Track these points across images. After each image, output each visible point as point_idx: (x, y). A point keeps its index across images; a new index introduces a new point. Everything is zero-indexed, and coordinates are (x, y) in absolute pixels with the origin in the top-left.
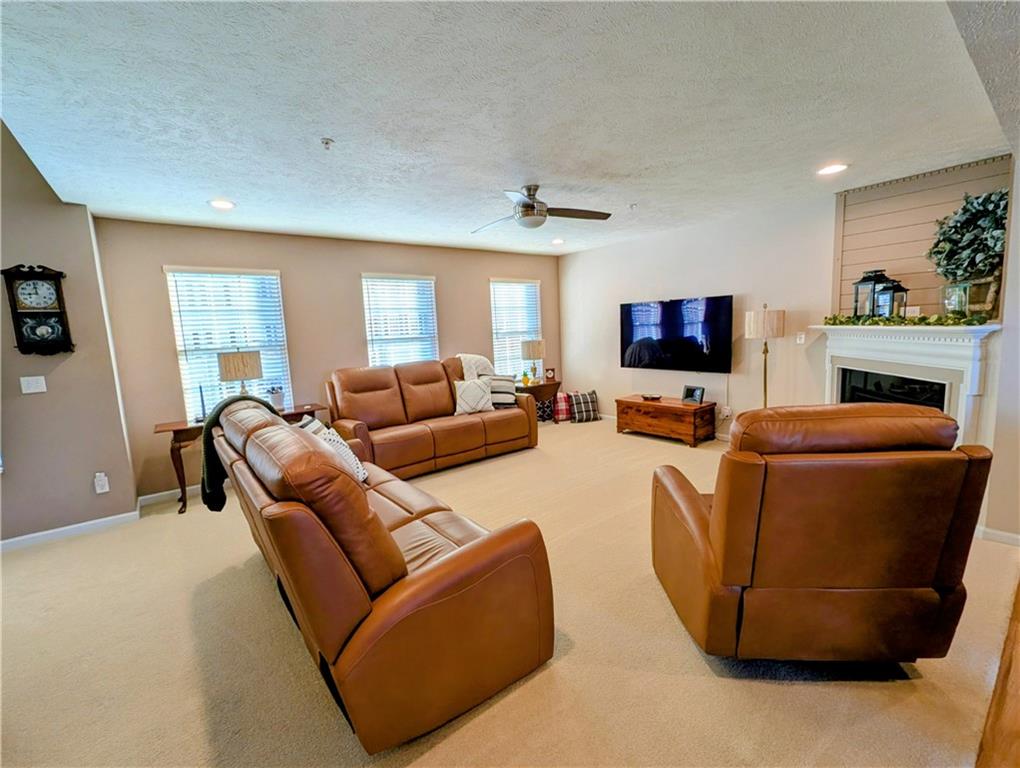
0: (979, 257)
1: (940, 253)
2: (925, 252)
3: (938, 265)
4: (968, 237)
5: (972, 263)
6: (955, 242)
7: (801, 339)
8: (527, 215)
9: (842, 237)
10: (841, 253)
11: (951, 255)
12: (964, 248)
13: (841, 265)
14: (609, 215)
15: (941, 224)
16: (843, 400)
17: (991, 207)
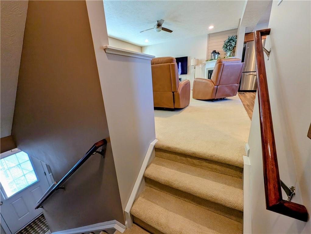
0: (231, 47)
1: (224, 47)
2: (222, 47)
3: (224, 49)
4: (229, 44)
5: (230, 49)
6: (227, 45)
7: (201, 66)
8: (158, 28)
9: (208, 43)
10: (208, 47)
11: (226, 47)
12: (228, 46)
13: (208, 50)
14: (172, 31)
15: (224, 41)
16: (208, 79)
17: (233, 38)
